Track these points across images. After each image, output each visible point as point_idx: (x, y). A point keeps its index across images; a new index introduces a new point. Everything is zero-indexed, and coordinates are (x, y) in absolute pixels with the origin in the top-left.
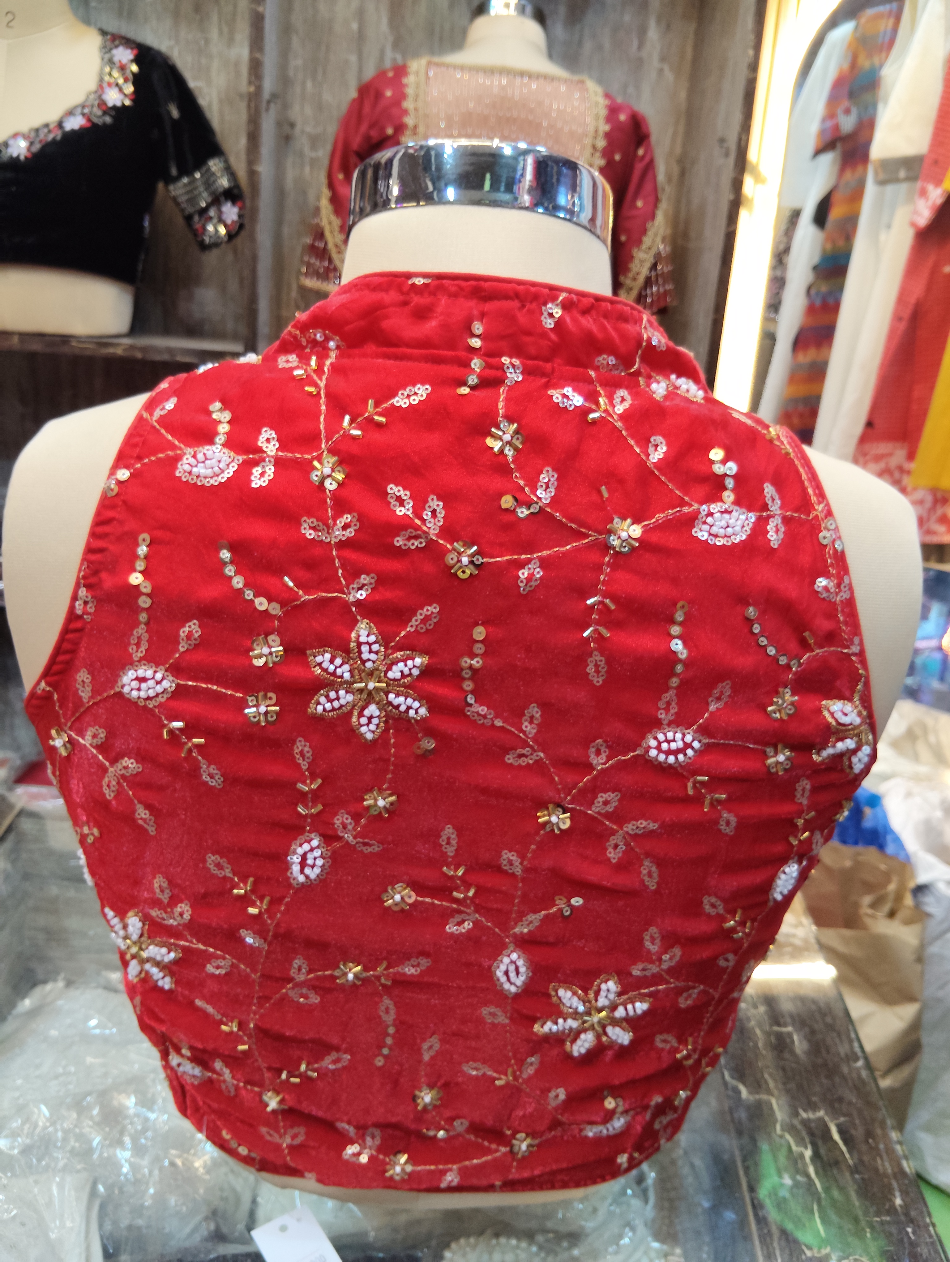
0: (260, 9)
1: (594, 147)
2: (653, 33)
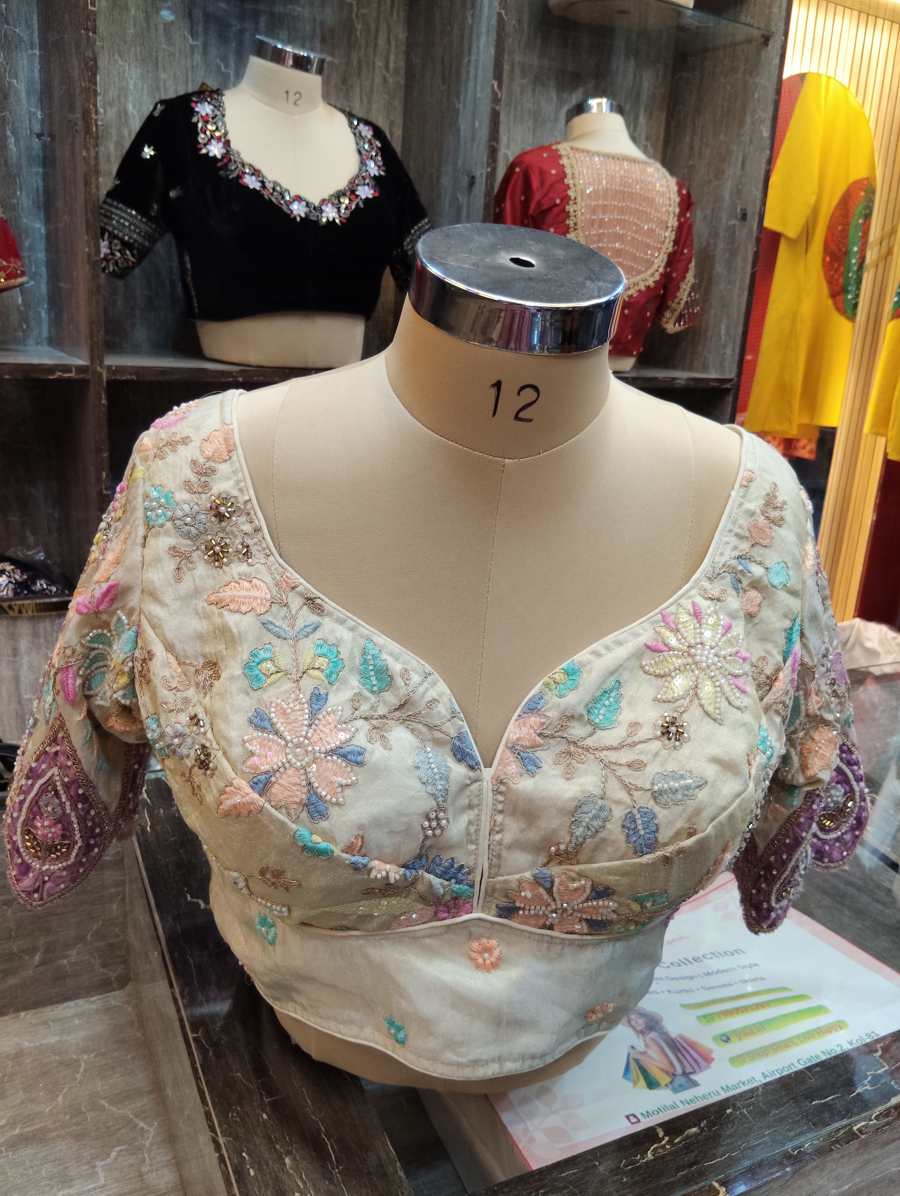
0: (497, 108)
1: (674, 214)
2: (642, 120)
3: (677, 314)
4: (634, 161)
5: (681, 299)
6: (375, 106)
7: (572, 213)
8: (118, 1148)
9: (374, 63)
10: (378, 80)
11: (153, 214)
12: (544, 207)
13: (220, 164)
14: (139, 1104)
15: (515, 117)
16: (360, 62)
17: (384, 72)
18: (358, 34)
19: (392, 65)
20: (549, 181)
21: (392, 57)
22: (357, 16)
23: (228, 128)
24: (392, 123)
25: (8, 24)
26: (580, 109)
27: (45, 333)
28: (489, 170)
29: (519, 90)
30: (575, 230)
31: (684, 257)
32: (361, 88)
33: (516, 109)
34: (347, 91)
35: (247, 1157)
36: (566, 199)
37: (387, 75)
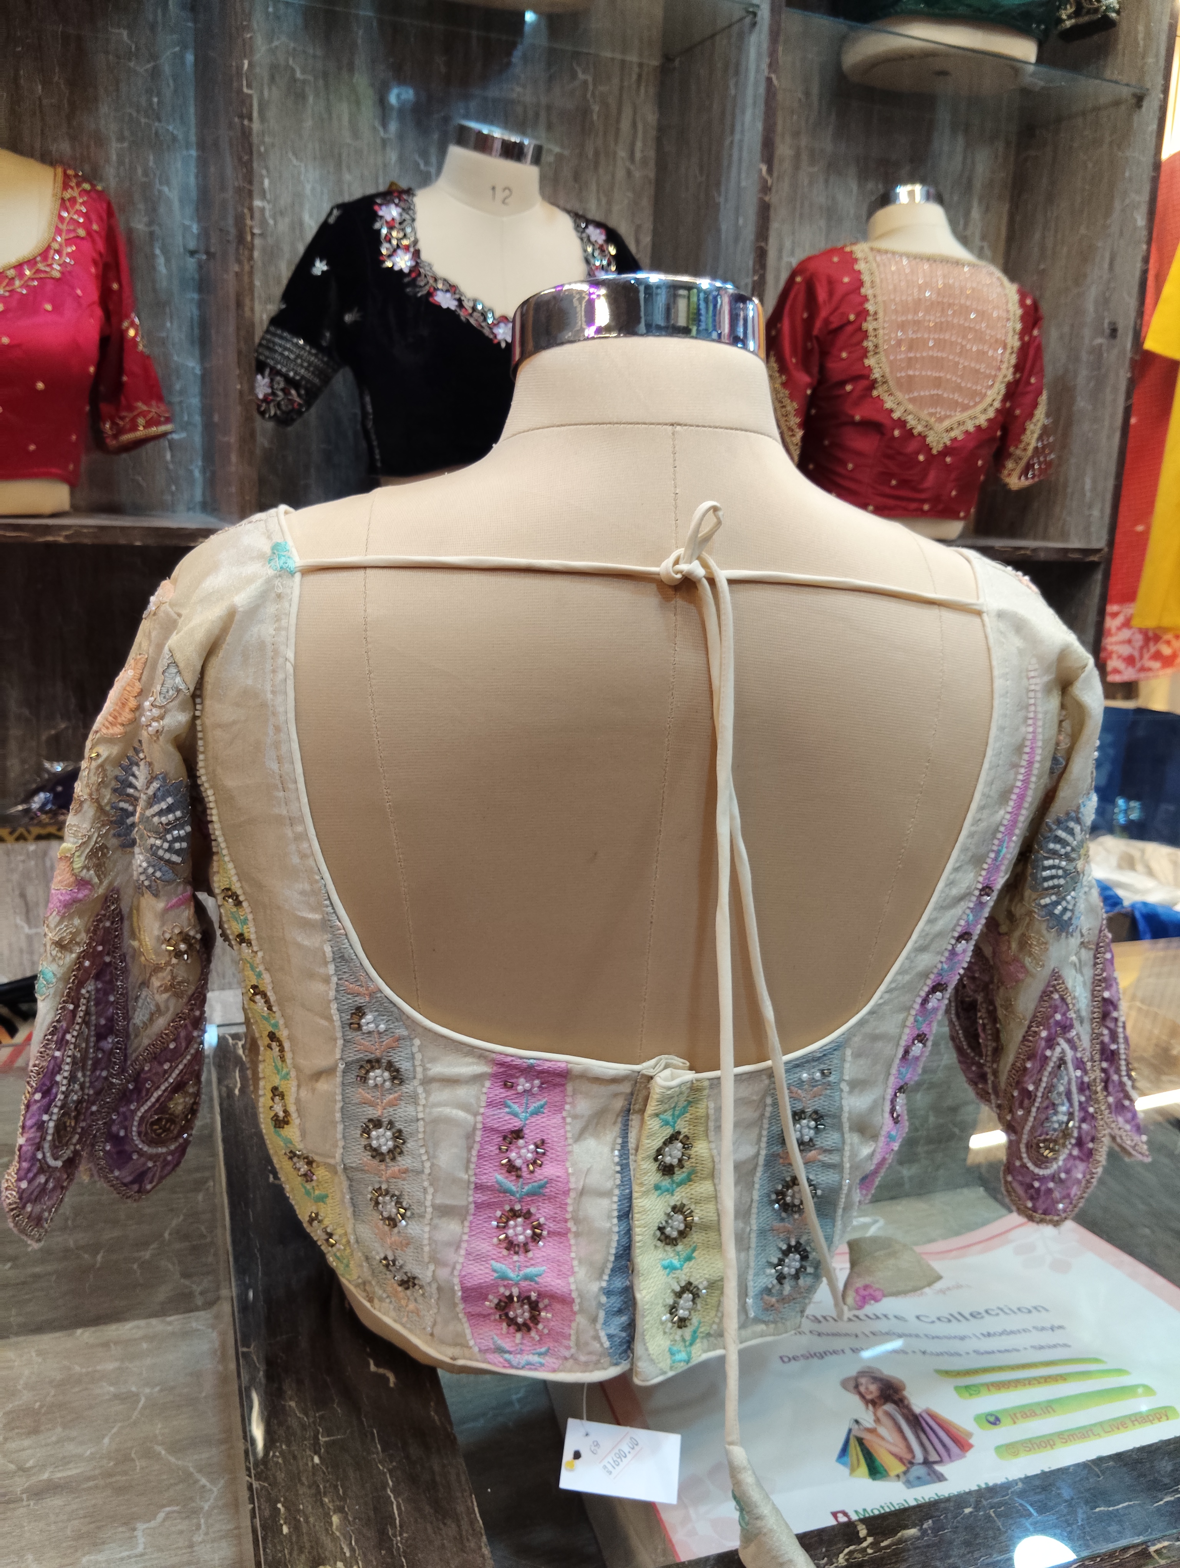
0: (767, 199)
1: (1014, 330)
2: (976, 213)
3: (1023, 463)
4: (958, 263)
5: (1028, 444)
6: (616, 208)
7: (871, 332)
8: (168, 1509)
9: (615, 153)
10: (621, 174)
11: (324, 344)
12: (834, 326)
13: (406, 280)
14: (205, 1456)
15: (801, 215)
16: (597, 154)
17: (628, 164)
18: (595, 117)
19: (638, 155)
20: (840, 292)
21: (639, 145)
22: (593, 94)
23: (419, 236)
24: (638, 229)
25: (159, 120)
26: (886, 199)
27: (198, 496)
28: (756, 278)
29: (806, 182)
30: (876, 353)
31: (1030, 388)
32: (598, 185)
33: (802, 206)
34: (581, 190)
35: (282, 1510)
36: (863, 314)
37: (632, 167)
